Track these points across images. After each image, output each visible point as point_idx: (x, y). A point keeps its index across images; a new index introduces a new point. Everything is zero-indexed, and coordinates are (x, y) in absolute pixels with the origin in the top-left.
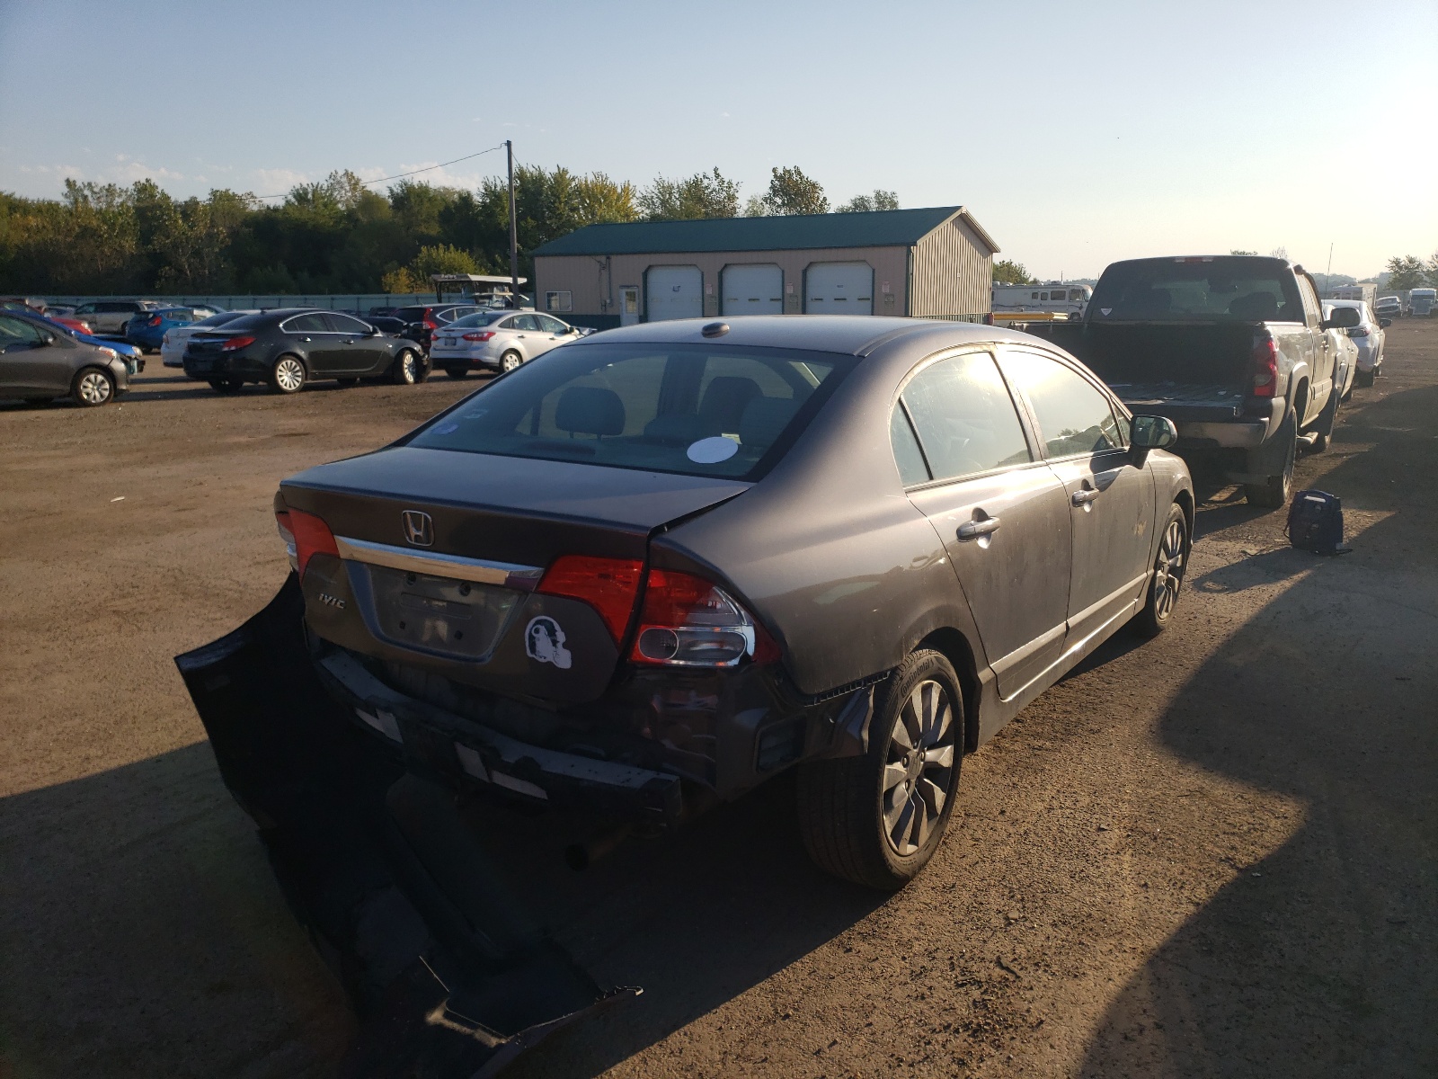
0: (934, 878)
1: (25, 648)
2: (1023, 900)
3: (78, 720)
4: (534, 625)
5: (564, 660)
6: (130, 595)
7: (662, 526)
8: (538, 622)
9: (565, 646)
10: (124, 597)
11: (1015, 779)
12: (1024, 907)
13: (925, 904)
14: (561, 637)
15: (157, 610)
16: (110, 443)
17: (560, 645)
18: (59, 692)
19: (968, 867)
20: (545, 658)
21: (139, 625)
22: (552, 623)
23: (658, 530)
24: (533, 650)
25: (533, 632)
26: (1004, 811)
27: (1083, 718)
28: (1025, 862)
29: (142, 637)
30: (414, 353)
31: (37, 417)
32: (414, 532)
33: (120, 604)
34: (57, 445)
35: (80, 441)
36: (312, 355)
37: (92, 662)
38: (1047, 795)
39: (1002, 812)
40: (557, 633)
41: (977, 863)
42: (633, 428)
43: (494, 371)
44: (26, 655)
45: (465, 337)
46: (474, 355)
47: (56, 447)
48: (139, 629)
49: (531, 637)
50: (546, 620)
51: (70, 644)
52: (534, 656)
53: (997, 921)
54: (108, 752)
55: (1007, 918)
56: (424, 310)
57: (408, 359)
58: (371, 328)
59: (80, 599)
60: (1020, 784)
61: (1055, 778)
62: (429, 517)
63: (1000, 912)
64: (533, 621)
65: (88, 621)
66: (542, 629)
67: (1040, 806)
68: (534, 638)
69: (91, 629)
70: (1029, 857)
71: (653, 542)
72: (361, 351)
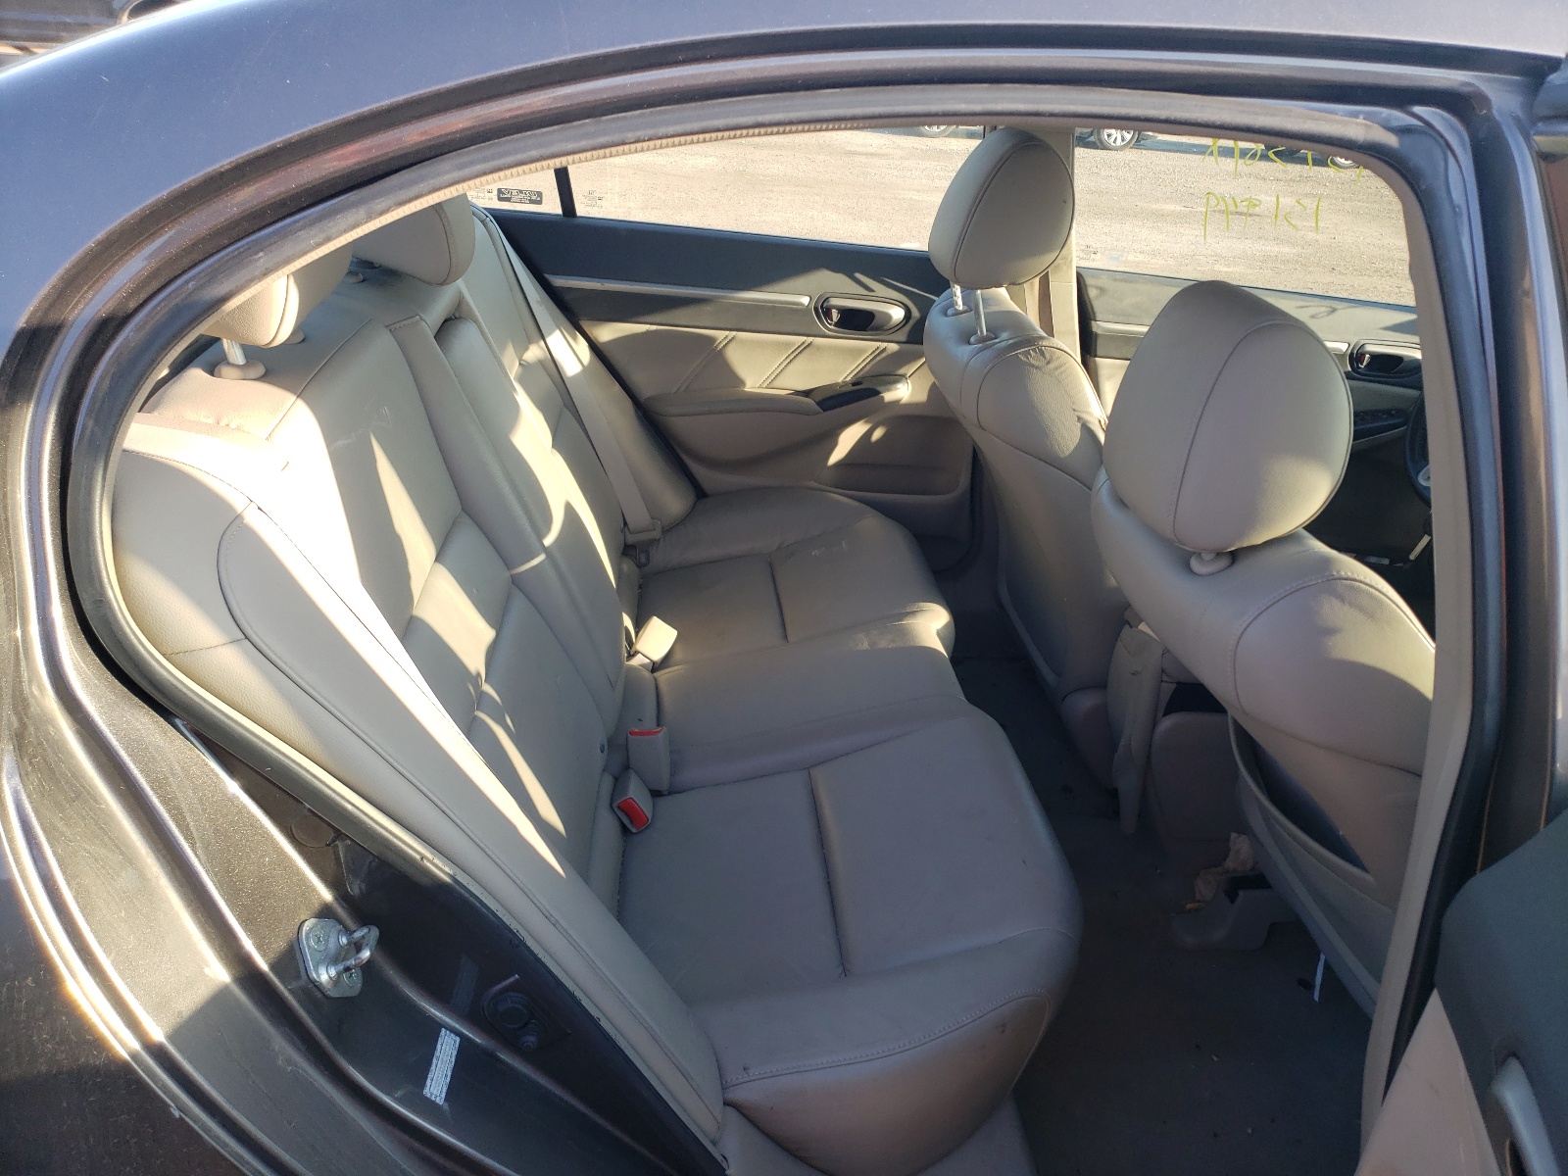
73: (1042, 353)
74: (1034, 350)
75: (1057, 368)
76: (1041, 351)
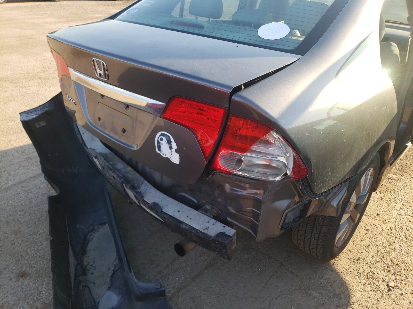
0: (349, 252)
1: (6, 89)
2: (395, 274)
3: (13, 123)
4: (160, 136)
5: (176, 159)
6: (47, 71)
7: (241, 86)
8: (162, 135)
9: (176, 151)
10: (44, 72)
11: (382, 195)
12: (396, 279)
13: (346, 269)
14: (174, 146)
15: (54, 78)
16: (57, 14)
17: (173, 150)
18: (11, 109)
19: (365, 247)
20: (165, 155)
21: (46, 84)
22: (169, 137)
23: (238, 89)
24: (159, 149)
25: (159, 139)
26: (379, 214)
27: (409, 164)
28: (393, 247)
29: (46, 89)
31: (39, 4)
32: (99, 71)
33: (42, 75)
34: (42, 14)
35: (49, 13)
37: (26, 98)
38: (399, 206)
39: (378, 215)
40: (172, 143)
41: (369, 245)
42: (227, 15)
44: (6, 93)
47: (41, 15)
48: (45, 85)
49: (158, 143)
50: (166, 135)
51: (21, 89)
52: (159, 152)
53: (383, 287)
54: (18, 139)
55: (388, 286)
59: (30, 72)
60: (384, 198)
61: (400, 197)
62: (104, 63)
63: (384, 281)
64: (159, 134)
65: (30, 81)
66: (164, 139)
67: (395, 213)
68: (160, 143)
69: (30, 84)
70: (394, 244)
71: (234, 97)
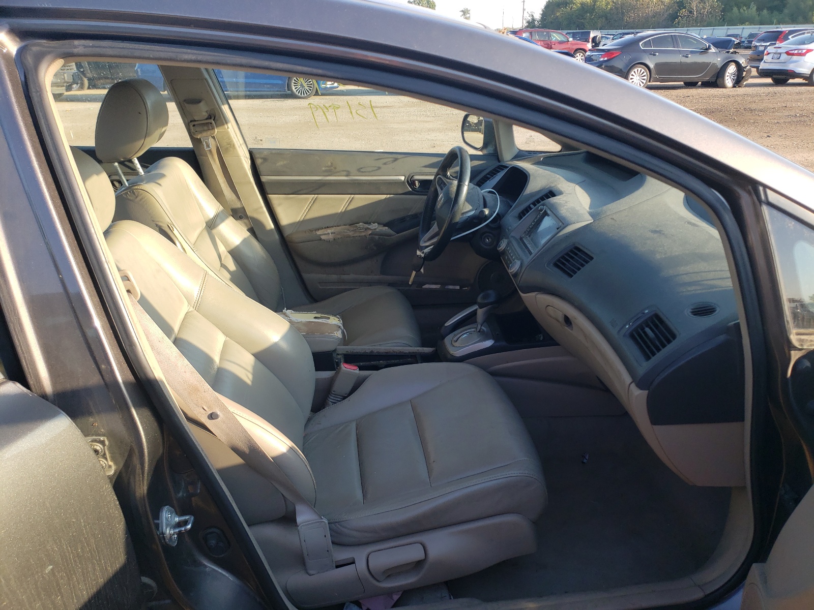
30: (738, 64)
36: (657, 65)
43: (806, 80)
45: (788, 53)
46: (791, 67)
56: (781, 32)
57: (732, 69)
58: (707, 45)
72: (695, 63)
73: (134, 193)
74: (130, 192)
75: (141, 200)
76: (133, 191)
